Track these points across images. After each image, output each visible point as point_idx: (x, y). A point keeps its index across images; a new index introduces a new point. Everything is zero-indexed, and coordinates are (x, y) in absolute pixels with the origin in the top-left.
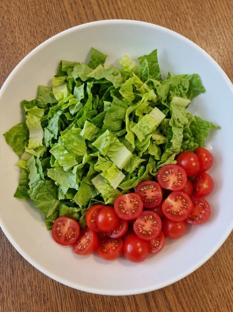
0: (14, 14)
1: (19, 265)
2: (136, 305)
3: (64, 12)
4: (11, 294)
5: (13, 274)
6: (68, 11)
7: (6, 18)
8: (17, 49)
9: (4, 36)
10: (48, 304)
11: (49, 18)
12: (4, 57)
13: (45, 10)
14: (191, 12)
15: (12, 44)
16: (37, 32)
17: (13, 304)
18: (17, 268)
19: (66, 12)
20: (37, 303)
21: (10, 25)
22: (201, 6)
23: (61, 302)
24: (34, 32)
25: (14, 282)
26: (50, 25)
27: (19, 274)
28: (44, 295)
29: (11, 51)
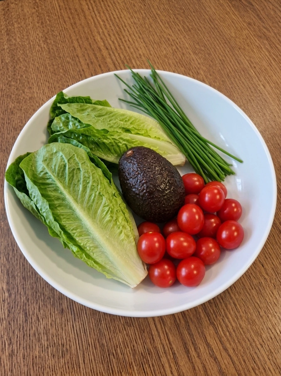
0: (32, 72)
1: (34, 309)
2: (174, 354)
3: (82, 71)
4: (22, 346)
5: (26, 320)
6: (85, 70)
7: (24, 76)
8: (35, 102)
9: (22, 92)
10: (68, 357)
11: (67, 76)
12: (21, 110)
13: (63, 70)
14: (202, 67)
15: (30, 98)
16: (54, 88)
17: (24, 358)
18: (31, 313)
19: (83, 70)
20: (54, 356)
21: (29, 83)
22: (212, 61)
23: (84, 354)
24: (52, 87)
25: (26, 330)
26: (68, 82)
27: (33, 320)
28: (63, 345)
29: (28, 104)
